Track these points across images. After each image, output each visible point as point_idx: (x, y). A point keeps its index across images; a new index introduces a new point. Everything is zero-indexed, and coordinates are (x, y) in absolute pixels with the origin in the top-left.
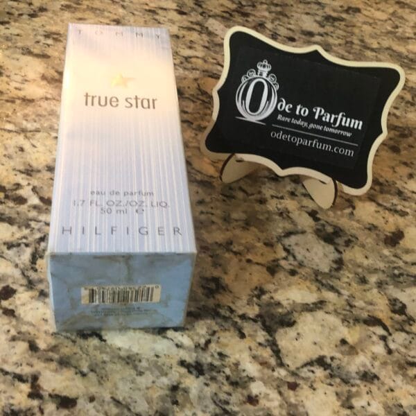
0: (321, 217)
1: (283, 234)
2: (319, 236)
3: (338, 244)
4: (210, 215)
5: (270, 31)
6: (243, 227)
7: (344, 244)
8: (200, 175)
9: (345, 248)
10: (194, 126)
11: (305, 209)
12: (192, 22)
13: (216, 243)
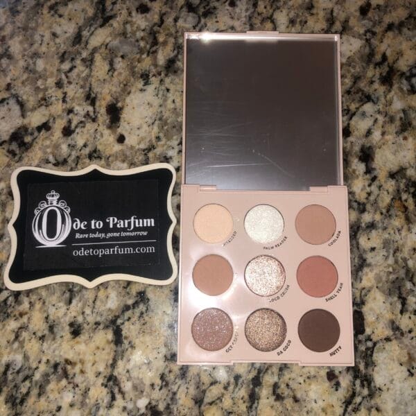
0: (42, 133)
1: (20, 99)
2: (19, 128)
3: (10, 144)
4: (40, 42)
5: (357, 109)
6: (27, 68)
7: (11, 149)
8: (88, 34)
9: (6, 149)
10: (156, 28)
11: (51, 121)
12: (347, 21)
13: (9, 47)
